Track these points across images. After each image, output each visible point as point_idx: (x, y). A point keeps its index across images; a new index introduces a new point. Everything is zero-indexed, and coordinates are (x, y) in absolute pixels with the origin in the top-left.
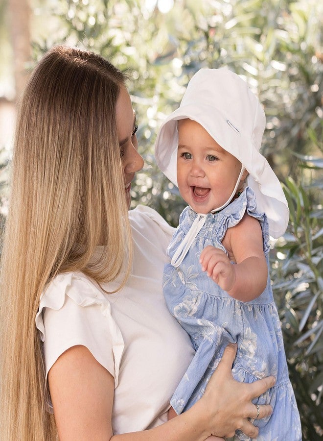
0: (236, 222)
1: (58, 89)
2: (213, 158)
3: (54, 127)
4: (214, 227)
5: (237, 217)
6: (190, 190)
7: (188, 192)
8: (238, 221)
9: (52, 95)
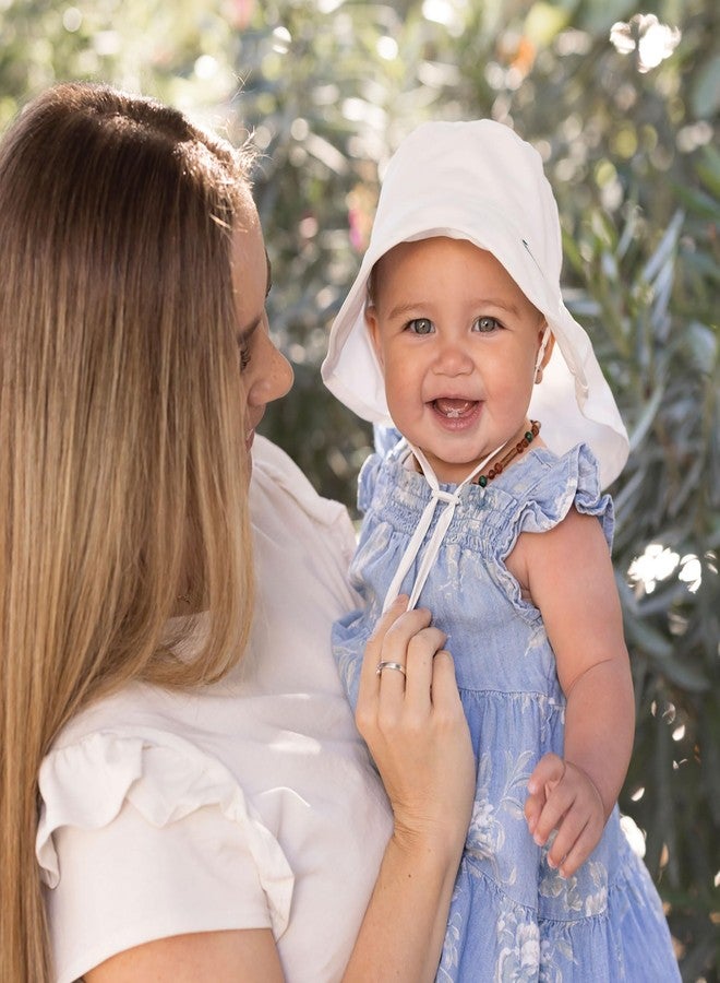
0: (548, 524)
1: (78, 198)
2: (493, 324)
3: (72, 305)
4: (485, 522)
5: (550, 511)
6: (428, 413)
7: (420, 418)
8: (554, 523)
9: (61, 220)
